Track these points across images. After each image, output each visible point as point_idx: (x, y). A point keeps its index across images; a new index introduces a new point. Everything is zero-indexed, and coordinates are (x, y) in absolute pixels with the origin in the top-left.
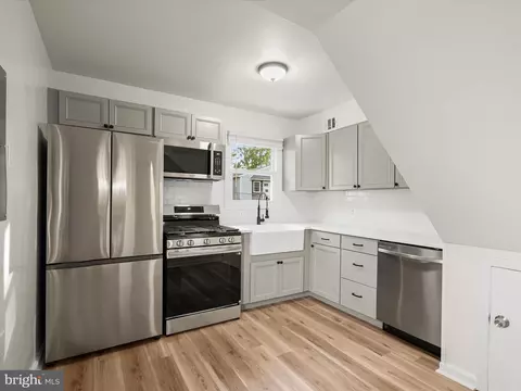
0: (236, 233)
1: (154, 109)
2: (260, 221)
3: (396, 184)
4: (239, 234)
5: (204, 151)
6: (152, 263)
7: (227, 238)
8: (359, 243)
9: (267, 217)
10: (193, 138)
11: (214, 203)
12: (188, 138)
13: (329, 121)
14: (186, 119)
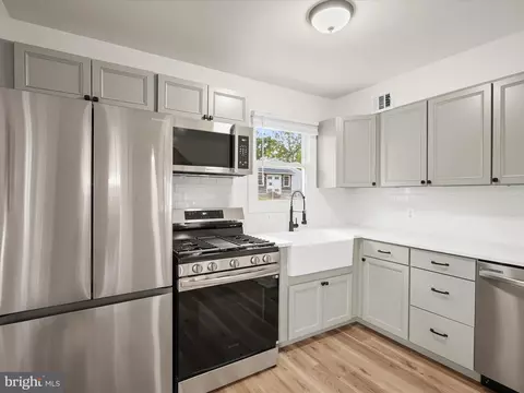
0: (272, 248)
1: (157, 77)
2: (293, 226)
3: (495, 180)
4: (277, 249)
5: (225, 135)
6: (156, 300)
7: (260, 256)
8: (441, 262)
9: (304, 222)
10: (210, 119)
11: (235, 204)
12: (204, 118)
13: (381, 99)
14: (201, 91)
